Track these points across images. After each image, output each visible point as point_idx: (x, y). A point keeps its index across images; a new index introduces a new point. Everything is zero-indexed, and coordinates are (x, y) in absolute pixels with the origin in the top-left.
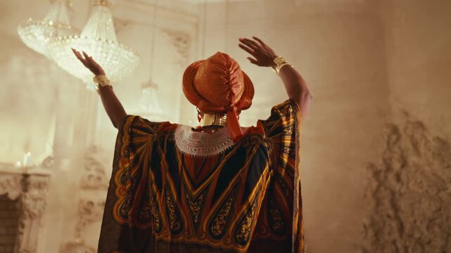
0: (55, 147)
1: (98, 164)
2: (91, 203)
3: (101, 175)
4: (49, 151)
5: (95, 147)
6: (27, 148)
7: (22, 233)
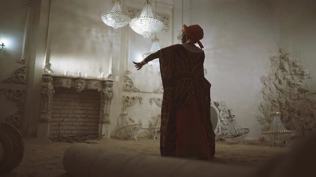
0: (112, 71)
1: (130, 80)
2: (128, 97)
3: (132, 85)
4: (110, 72)
5: (128, 71)
6: (101, 70)
7: (104, 107)
